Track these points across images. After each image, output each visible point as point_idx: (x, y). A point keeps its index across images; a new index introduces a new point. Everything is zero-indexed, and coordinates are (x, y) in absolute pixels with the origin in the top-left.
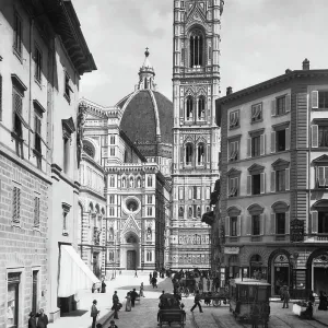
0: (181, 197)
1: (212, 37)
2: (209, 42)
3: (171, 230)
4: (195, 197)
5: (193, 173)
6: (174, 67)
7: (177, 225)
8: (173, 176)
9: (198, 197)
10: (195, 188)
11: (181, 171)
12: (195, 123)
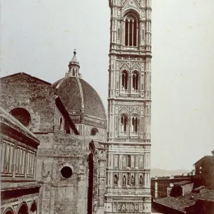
0: (116, 165)
1: (145, 22)
2: (142, 25)
3: (106, 198)
4: (129, 166)
5: (128, 142)
6: (112, 44)
7: (111, 193)
8: (108, 145)
9: (132, 166)
10: (129, 156)
11: (116, 139)
12: (129, 96)
